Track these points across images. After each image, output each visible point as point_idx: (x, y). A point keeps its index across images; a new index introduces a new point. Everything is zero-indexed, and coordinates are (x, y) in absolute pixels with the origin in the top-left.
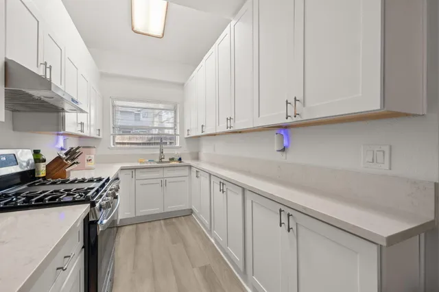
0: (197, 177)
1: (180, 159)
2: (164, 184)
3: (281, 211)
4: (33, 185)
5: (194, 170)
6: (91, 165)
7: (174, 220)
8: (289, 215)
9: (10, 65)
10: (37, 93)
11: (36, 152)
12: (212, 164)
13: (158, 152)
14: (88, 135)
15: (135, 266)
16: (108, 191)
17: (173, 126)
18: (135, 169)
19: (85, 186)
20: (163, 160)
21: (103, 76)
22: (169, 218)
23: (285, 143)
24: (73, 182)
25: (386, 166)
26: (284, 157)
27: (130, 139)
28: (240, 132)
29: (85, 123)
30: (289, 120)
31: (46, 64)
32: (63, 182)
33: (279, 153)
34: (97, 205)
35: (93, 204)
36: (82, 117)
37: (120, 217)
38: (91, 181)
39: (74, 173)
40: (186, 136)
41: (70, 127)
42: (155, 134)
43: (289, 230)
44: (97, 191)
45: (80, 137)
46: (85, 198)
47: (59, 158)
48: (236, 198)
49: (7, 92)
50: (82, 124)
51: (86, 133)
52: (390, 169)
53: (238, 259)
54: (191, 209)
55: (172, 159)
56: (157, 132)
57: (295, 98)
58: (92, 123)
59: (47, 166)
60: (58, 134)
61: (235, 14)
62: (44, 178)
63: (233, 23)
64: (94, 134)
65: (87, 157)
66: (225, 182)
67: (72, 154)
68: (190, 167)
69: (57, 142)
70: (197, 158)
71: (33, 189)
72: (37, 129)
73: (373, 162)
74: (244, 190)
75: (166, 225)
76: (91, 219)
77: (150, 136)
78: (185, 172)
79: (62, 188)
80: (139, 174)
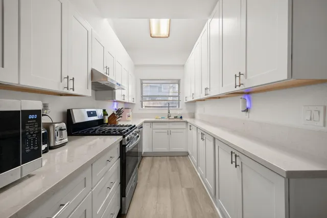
0: (190, 129)
1: (181, 117)
2: (169, 133)
3: (232, 152)
4: (102, 126)
5: (189, 124)
6: (130, 118)
7: (175, 157)
8: (236, 156)
9: (93, 72)
10: (103, 82)
11: (104, 111)
12: (202, 121)
13: (167, 112)
14: (127, 102)
15: (149, 179)
16: (134, 132)
17: (177, 95)
18: (152, 122)
19: (122, 128)
20: (170, 117)
21: (136, 66)
22: (173, 156)
23: (248, 105)
24: (118, 126)
25: (321, 123)
26: (247, 117)
27: (153, 104)
28: (219, 98)
29: (126, 95)
30: (238, 88)
31: (107, 67)
32: (114, 126)
33: (244, 113)
34: (126, 138)
35: (124, 137)
36: (124, 92)
37: (143, 151)
38: (126, 126)
39: (121, 122)
40: (185, 101)
41: (118, 98)
42: (170, 101)
43: (236, 166)
44: (127, 131)
45: (125, 103)
46: (120, 133)
47: (113, 113)
48: (210, 144)
49: (92, 83)
50: (124, 95)
51: (126, 100)
52: (324, 126)
53: (211, 187)
54: (188, 152)
55: (176, 117)
56: (171, 99)
57: (240, 73)
58: (130, 94)
59: (109, 118)
60: (114, 101)
61: (210, 14)
62: (107, 124)
63: (209, 20)
64: (130, 101)
65: (128, 114)
66: (204, 133)
67: (119, 112)
68: (187, 122)
69: (114, 105)
70: (193, 117)
71: (102, 128)
72: (104, 99)
73: (311, 119)
74: (214, 139)
75: (170, 160)
76: (123, 144)
77: (166, 102)
78: (184, 126)
79: (112, 128)
80: (155, 126)
